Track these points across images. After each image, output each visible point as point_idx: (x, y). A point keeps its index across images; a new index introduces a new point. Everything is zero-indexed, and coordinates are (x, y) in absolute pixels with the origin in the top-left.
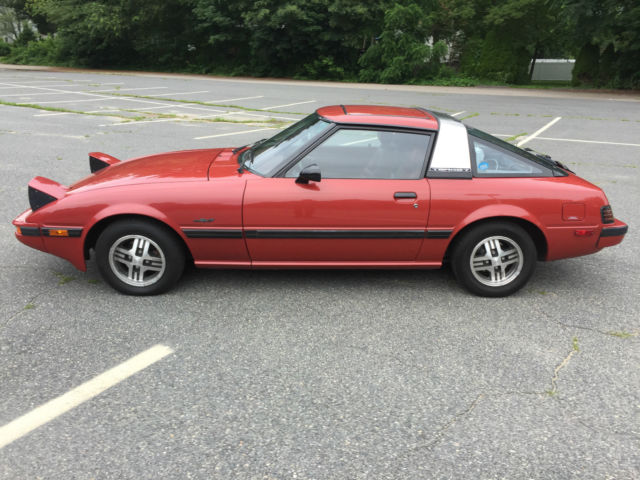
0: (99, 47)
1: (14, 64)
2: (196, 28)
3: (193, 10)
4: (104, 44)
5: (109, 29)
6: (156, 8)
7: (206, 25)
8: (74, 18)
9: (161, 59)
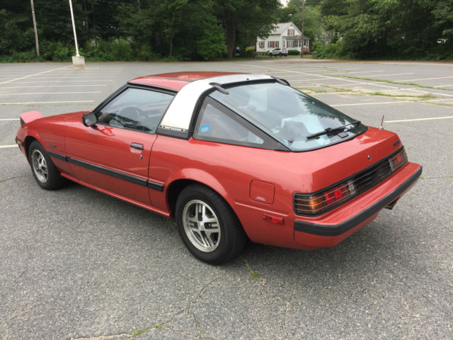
0: (363, 45)
1: (316, 58)
2: (434, 25)
3: (432, 12)
4: (366, 42)
5: (369, 31)
6: (403, 13)
7: (441, 22)
8: (350, 25)
9: (406, 51)
